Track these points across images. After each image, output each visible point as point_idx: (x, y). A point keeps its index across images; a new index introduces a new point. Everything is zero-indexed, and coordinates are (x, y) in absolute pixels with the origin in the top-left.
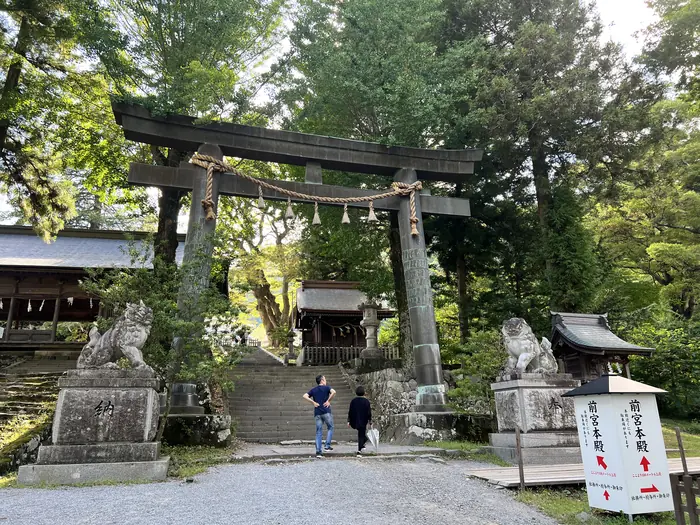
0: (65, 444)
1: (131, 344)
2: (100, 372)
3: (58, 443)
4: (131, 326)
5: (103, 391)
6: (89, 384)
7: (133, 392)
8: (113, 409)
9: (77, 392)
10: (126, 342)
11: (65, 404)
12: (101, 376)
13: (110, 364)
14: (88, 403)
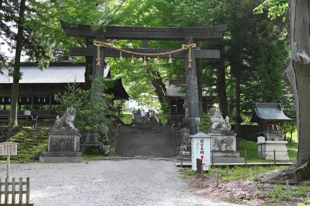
0: (52, 151)
1: (69, 121)
2: (60, 130)
3: (50, 151)
4: (69, 115)
5: (61, 136)
6: (57, 134)
7: (70, 136)
8: (64, 141)
9: (54, 136)
10: (67, 121)
11: (50, 140)
12: (60, 131)
13: (63, 128)
14: (57, 140)
